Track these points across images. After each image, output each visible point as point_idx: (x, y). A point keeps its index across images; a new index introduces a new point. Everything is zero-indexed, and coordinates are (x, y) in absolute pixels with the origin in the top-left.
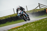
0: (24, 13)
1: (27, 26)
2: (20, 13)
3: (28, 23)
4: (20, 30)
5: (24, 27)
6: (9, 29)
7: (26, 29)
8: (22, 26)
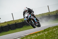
0: (32, 17)
1: (49, 31)
2: (27, 17)
3: (50, 28)
4: (40, 36)
5: (45, 32)
6: (27, 35)
7: (47, 35)
8: (43, 31)
